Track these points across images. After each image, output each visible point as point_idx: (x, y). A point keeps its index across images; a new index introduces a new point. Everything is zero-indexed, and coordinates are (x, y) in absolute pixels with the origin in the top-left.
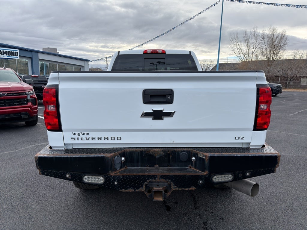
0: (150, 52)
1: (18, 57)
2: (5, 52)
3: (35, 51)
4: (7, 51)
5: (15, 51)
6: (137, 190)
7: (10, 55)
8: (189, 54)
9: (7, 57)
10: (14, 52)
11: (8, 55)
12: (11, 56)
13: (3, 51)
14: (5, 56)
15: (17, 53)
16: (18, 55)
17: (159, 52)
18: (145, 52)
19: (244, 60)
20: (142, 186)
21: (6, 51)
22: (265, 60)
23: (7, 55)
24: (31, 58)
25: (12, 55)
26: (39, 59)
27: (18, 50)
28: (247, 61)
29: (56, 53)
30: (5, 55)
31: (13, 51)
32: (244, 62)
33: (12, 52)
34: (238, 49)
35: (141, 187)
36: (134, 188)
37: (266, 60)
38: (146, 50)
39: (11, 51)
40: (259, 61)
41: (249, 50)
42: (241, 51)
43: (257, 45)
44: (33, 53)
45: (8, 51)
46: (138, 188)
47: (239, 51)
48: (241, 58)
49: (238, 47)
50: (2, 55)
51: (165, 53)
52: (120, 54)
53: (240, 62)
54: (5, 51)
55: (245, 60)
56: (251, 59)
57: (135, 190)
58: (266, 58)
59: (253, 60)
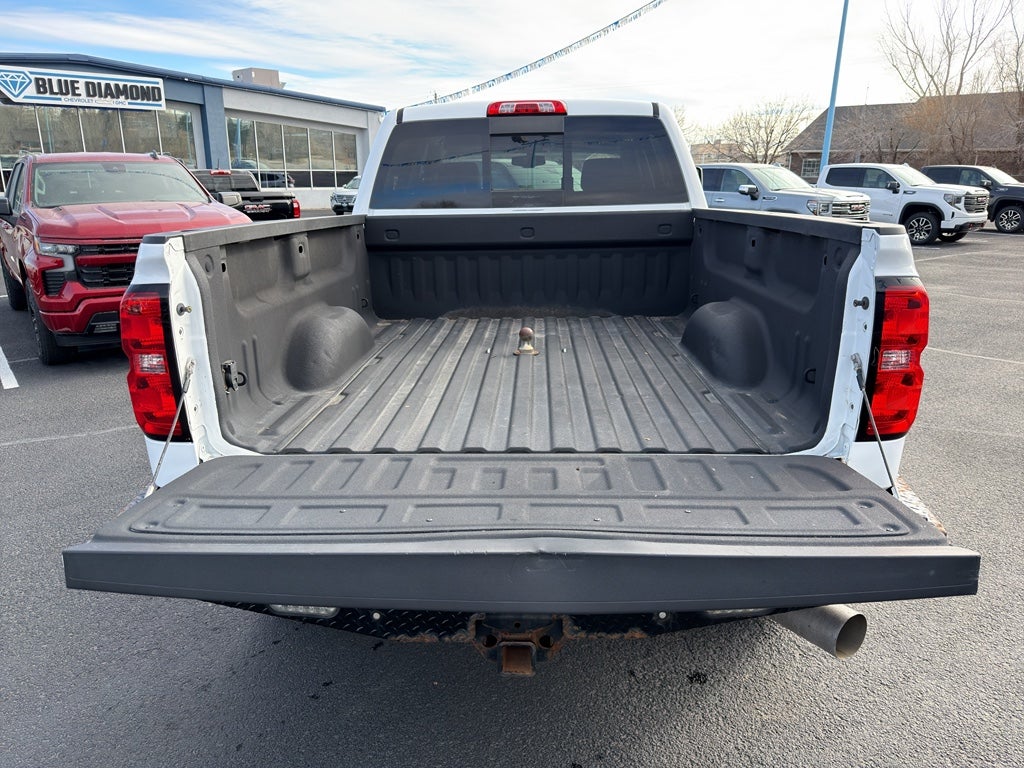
0: (511, 109)
1: (160, 105)
2: (121, 87)
3: (211, 82)
4: (129, 84)
5: (150, 85)
6: (447, 639)
7: (137, 98)
8: (651, 114)
9: (129, 103)
10: (148, 87)
11: (133, 98)
12: (139, 101)
13: (117, 86)
14: (123, 103)
15: (159, 89)
16: (160, 99)
17: (544, 109)
18: (494, 111)
19: (928, 95)
20: (464, 626)
21: (125, 86)
22: (1010, 90)
23: (127, 98)
24: (202, 107)
25: (143, 99)
26: (227, 110)
27: (160, 80)
28: (940, 97)
29: (275, 87)
30: (122, 98)
31: (145, 85)
32: (931, 99)
33: (142, 87)
34: (910, 54)
35: (460, 627)
36: (436, 631)
37: (1016, 90)
38: (497, 105)
39: (139, 85)
40: (987, 95)
41: (950, 54)
42: (919, 59)
43: (983, 36)
44: (206, 88)
45: (131, 87)
46: (451, 633)
47: (912, 60)
48: (917, 87)
49: (911, 45)
50: (115, 100)
51: (566, 114)
52: (405, 120)
53: (914, 101)
54: (121, 84)
55: (934, 94)
56: (957, 88)
57: (440, 637)
58: (1015, 84)
59: (965, 91)
